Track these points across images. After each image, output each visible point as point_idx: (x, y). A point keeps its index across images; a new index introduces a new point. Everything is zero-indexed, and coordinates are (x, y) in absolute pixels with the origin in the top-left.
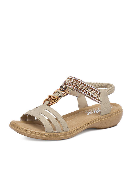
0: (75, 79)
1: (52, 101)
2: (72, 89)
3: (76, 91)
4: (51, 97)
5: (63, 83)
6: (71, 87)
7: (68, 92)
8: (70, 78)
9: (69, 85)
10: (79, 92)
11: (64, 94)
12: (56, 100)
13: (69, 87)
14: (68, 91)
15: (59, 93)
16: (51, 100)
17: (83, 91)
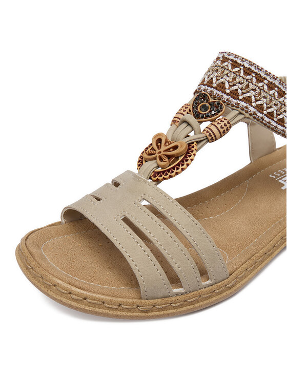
0: (253, 68)
1: (166, 162)
2: (240, 113)
3: (258, 120)
4: (163, 142)
5: (204, 81)
6: (235, 101)
7: (225, 125)
8: (231, 57)
9: (228, 91)
10: (268, 124)
11: (210, 135)
12: (182, 161)
13: (228, 103)
14: (226, 122)
15: (189, 128)
16: (161, 159)
17: (270, 115)
